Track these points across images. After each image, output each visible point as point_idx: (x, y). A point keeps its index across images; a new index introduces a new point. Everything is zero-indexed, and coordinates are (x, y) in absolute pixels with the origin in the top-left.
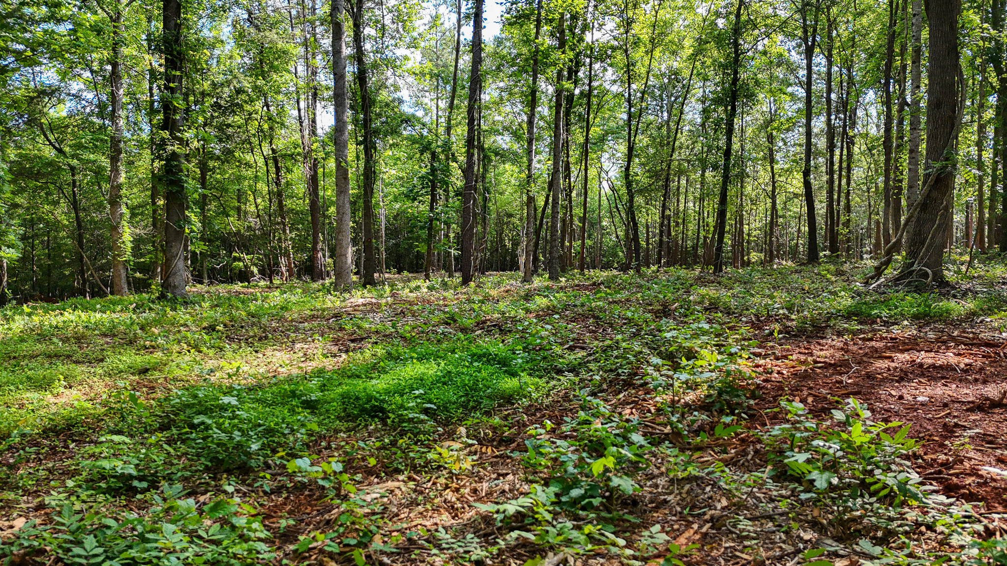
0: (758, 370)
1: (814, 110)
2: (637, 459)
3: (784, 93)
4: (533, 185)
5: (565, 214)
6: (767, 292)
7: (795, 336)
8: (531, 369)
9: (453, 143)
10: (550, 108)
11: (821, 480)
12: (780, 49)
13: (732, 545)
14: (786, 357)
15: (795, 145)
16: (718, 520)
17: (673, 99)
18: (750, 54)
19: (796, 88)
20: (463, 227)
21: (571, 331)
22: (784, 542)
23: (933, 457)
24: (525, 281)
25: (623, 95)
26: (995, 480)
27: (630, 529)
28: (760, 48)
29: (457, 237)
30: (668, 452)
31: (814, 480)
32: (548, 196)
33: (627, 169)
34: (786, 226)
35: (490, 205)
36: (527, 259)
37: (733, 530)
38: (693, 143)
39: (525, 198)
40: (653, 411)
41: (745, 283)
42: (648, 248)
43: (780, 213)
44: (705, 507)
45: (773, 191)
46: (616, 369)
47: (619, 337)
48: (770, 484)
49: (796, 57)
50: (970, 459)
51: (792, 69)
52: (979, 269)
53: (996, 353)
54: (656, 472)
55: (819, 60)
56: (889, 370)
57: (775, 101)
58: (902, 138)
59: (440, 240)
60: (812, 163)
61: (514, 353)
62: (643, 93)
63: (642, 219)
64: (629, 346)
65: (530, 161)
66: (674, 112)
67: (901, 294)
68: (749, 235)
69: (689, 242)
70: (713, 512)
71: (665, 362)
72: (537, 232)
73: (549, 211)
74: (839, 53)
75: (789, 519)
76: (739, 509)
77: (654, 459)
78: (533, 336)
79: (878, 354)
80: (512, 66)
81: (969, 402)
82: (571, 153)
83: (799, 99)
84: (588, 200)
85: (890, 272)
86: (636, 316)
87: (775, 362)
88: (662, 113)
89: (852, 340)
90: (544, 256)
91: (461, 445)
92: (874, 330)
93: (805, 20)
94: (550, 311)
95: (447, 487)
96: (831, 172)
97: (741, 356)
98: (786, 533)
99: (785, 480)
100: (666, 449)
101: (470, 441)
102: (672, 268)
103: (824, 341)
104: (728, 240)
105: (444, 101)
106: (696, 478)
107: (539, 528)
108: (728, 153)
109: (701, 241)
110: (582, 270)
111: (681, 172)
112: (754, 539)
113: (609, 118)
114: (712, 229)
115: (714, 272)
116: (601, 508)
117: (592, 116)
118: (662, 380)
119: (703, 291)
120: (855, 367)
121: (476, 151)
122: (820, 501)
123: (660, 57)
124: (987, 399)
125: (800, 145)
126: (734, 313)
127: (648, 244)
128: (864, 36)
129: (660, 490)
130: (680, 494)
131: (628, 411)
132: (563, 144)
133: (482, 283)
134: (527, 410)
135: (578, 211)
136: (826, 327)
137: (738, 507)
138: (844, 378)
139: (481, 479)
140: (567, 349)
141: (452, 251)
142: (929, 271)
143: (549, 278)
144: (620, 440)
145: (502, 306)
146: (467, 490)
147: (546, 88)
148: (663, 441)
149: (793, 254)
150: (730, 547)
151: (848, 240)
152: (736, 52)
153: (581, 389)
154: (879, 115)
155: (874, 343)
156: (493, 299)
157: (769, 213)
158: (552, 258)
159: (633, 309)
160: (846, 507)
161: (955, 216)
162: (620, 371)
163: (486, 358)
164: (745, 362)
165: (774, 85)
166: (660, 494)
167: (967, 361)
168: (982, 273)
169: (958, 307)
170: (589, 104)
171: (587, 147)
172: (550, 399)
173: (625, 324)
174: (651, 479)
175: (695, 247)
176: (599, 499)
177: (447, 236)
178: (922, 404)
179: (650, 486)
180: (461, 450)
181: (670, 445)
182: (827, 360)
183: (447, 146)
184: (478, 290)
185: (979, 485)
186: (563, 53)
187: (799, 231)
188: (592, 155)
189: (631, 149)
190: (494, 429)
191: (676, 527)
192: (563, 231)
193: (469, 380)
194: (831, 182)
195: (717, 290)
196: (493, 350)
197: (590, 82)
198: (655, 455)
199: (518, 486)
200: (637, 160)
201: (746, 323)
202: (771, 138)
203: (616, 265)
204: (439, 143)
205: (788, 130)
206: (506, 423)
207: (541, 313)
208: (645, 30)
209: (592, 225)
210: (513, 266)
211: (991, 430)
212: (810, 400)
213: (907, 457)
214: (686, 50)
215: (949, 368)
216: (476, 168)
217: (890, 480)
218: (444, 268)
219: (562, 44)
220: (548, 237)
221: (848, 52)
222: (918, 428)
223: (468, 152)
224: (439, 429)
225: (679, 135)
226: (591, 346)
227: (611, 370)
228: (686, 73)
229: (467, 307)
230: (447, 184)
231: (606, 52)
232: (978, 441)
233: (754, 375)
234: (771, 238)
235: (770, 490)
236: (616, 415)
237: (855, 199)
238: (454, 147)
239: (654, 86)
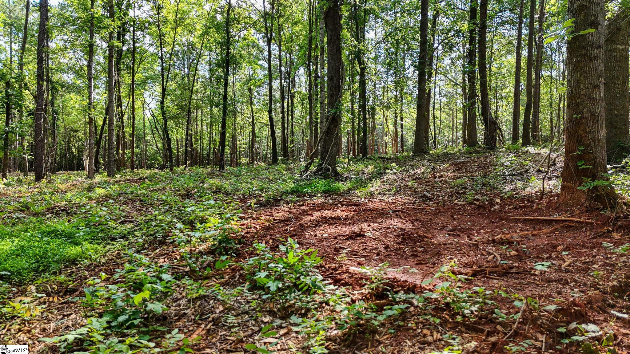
0: (243, 227)
1: (273, 76)
2: (167, 290)
3: (257, 64)
4: (93, 110)
5: (119, 131)
6: (250, 181)
7: (264, 206)
8: (92, 239)
9: (25, 76)
10: (105, 57)
11: (273, 286)
12: (253, 38)
13: (225, 333)
14: (258, 218)
15: (264, 95)
16: (217, 320)
17: (191, 60)
18: (236, 38)
19: (263, 62)
20: (35, 138)
21: (123, 211)
22: (254, 326)
23: (329, 265)
24: (88, 177)
25: (157, 55)
26: (356, 274)
27: (161, 335)
28: (242, 36)
29: (30, 145)
30: (187, 283)
31: (269, 287)
32: (105, 119)
33: (162, 103)
34: (261, 143)
35: (59, 123)
36: (90, 162)
37: (225, 324)
38: (205, 90)
39: (87, 119)
40: (178, 258)
41: (237, 176)
42: (178, 155)
43: (257, 135)
44: (209, 313)
45: (253, 122)
46: (155, 234)
47: (157, 213)
48: (247, 293)
49: (262, 44)
50: (346, 265)
51: (260, 51)
52: (353, 166)
53: (359, 209)
54: (179, 296)
55: (274, 47)
56: (311, 221)
57: (252, 68)
58: (317, 95)
59: (15, 148)
60: (273, 106)
61: (78, 229)
62: (171, 54)
63: (174, 136)
64: (163, 218)
65: (90, 93)
66: (192, 69)
67: (317, 180)
68: (240, 147)
69: (204, 151)
70: (214, 315)
71: (187, 227)
72: (98, 143)
73: (106, 128)
74: (285, 44)
75: (257, 311)
76: (229, 311)
77: (178, 289)
78: (93, 215)
79: (305, 213)
80: (73, 25)
81: (346, 235)
82: (122, 90)
83: (265, 69)
84: (136, 122)
85: (313, 168)
86: (169, 199)
87: (253, 222)
88: (184, 68)
89: (294, 206)
90: (104, 160)
91: (32, 299)
92: (305, 200)
93: (266, 23)
94: (108, 197)
95: (20, 330)
96: (283, 112)
97: (233, 220)
98: (255, 320)
99: (256, 290)
100: (186, 281)
101: (40, 295)
102: (194, 167)
103: (280, 208)
104: (227, 150)
105: (17, 45)
106: (204, 296)
107: (94, 347)
108: (225, 97)
109: (212, 150)
110: (132, 169)
111: (197, 108)
112: (237, 327)
113: (148, 69)
114: (218, 143)
115: (219, 170)
116: (141, 325)
117: (136, 66)
118: (184, 238)
119: (212, 181)
120: (294, 221)
121: (45, 84)
122: (273, 298)
123: (181, 33)
124: (354, 233)
125: (266, 95)
126: (230, 194)
127: (178, 152)
128: (297, 36)
129: (181, 307)
130: (194, 307)
131: (162, 260)
132: (115, 83)
133: (53, 180)
134: (88, 268)
135: (128, 130)
136: (281, 200)
137: (228, 310)
138: (289, 228)
139: (49, 321)
140: (120, 223)
141: (27, 156)
142: (330, 167)
143: (108, 175)
144: (154, 279)
145: (69, 196)
146: (38, 330)
147: (101, 44)
148: (183, 276)
149: (265, 158)
150: (224, 335)
151: (293, 151)
152: (228, 35)
153: (129, 249)
154: (306, 82)
155: (304, 207)
156: (62, 191)
157: (251, 134)
158: (109, 161)
159: (167, 194)
160: (287, 300)
161: (343, 139)
162: (157, 235)
163: (55, 234)
164: (235, 223)
165: (251, 59)
166: (181, 310)
167: (346, 214)
168: (354, 168)
169: (343, 186)
170: (134, 58)
171: (133, 86)
172: (107, 258)
173: (161, 204)
174: (176, 301)
175: (208, 155)
176: (139, 320)
177: (21, 145)
178: (325, 239)
179: (176, 306)
180: (32, 302)
181: (189, 278)
182: (281, 218)
183: (20, 78)
184: (49, 185)
185: (350, 277)
186: (113, 21)
187: (268, 145)
188: (137, 92)
189: (164, 90)
190: (60, 284)
191: (191, 329)
192: (118, 143)
193: (40, 251)
194: (283, 117)
195: (220, 181)
196: (60, 227)
197: (134, 43)
198: (179, 286)
199: (79, 321)
200: (169, 98)
201: (238, 199)
202: (250, 90)
203: (156, 166)
204: (13, 75)
205: (260, 86)
206: (70, 279)
207: (100, 199)
208: (170, 14)
209: (139, 139)
210: (80, 167)
211: (356, 248)
212: (271, 241)
213: (317, 267)
214: (198, 31)
215: (338, 218)
216: (45, 96)
217: (308, 281)
218: (20, 169)
219: (112, 15)
220: (107, 147)
221: (289, 45)
222: (323, 251)
223: (38, 83)
224: (13, 289)
225: (195, 84)
226: (137, 220)
227: (151, 235)
228: (198, 45)
229: (39, 198)
230: (21, 106)
231: (144, 25)
232: (350, 255)
233: (240, 230)
234: (252, 149)
235: (247, 297)
236: (153, 263)
237: (296, 129)
238: (27, 79)
239: (178, 51)
